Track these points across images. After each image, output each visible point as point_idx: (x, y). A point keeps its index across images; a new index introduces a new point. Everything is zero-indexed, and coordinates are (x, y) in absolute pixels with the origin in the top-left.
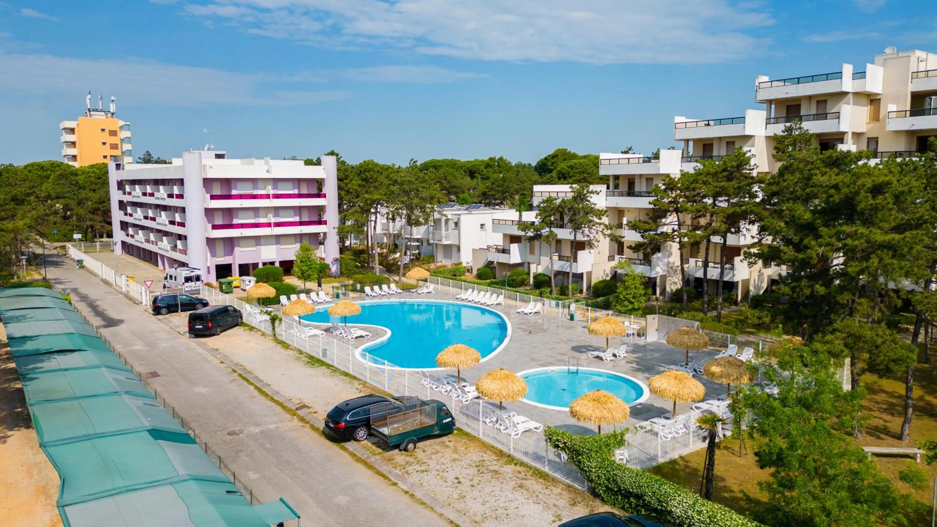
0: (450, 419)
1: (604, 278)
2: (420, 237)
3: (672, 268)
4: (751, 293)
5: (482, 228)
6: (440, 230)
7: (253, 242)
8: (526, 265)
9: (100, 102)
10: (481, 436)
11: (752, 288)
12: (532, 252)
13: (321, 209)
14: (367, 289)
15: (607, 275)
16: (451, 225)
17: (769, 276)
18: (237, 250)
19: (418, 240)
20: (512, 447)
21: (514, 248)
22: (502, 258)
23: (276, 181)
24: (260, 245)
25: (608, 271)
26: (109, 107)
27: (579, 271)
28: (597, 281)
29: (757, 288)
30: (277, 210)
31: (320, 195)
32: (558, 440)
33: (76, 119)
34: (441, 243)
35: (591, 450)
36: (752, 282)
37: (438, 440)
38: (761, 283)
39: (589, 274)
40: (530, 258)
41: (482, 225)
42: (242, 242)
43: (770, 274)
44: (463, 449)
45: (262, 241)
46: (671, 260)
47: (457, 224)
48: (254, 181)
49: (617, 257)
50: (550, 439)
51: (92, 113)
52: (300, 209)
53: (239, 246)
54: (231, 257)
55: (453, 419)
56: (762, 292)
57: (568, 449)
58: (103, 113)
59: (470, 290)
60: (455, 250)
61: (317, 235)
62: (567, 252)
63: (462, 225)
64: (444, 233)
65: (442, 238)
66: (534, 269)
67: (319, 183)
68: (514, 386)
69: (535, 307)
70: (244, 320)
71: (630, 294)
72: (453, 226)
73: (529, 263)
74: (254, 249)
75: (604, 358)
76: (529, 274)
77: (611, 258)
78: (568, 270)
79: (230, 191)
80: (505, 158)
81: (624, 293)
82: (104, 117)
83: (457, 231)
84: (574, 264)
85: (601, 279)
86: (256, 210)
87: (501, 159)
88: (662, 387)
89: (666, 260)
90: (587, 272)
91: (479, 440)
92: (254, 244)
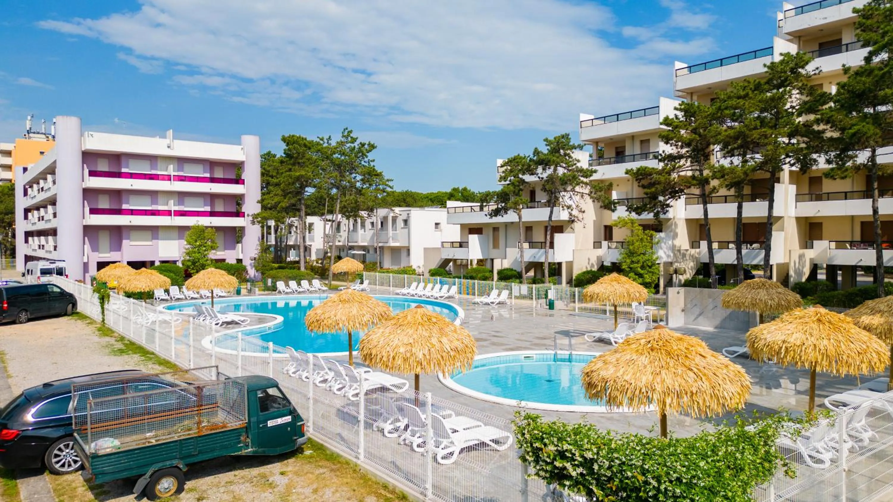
0: (288, 419)
1: (589, 269)
2: (365, 244)
3: (679, 251)
4: (792, 279)
5: (436, 228)
6: (387, 230)
7: (149, 234)
8: (489, 263)
9: (43, 126)
10: (363, 462)
11: (792, 273)
12: (496, 245)
13: (238, 199)
14: (281, 285)
15: (592, 265)
16: (400, 223)
17: (811, 260)
18: (125, 243)
19: (363, 248)
20: (429, 486)
21: (474, 239)
22: (459, 254)
23: (182, 161)
24: (157, 239)
25: (594, 260)
26: (51, 130)
27: (557, 261)
28: (580, 272)
29: (799, 273)
30: (182, 195)
31: (239, 181)
32: (562, 455)
33: (13, 142)
34: (388, 245)
35: (690, 485)
36: (792, 264)
37: (255, 471)
38: (803, 268)
39: (570, 264)
40: (494, 253)
41: (437, 224)
42: (133, 234)
43: (812, 257)
44: (308, 491)
45: (161, 233)
46: (677, 242)
47: (406, 222)
48: (152, 159)
49: (605, 244)
50: (536, 452)
51: (31, 135)
52: (213, 197)
53: (128, 238)
54: (119, 253)
55: (296, 417)
56: (804, 280)
57: (600, 485)
58: (44, 136)
59: (414, 284)
60: (404, 254)
61: (233, 229)
62: (538, 236)
63: (413, 222)
64: (391, 232)
65: (388, 239)
66: (498, 265)
67: (238, 166)
68: (444, 340)
69: (499, 295)
70: (79, 309)
71: (638, 262)
72: (402, 225)
73: (492, 260)
74: (149, 243)
75: (613, 340)
76: (492, 271)
77: (597, 245)
78: (542, 260)
79: (120, 168)
80: (468, 189)
81: (628, 261)
82: (45, 140)
83: (407, 230)
84: (551, 251)
85: (584, 270)
86: (153, 194)
87: (465, 189)
88: (792, 340)
89: (670, 242)
90: (567, 262)
91: (356, 469)
92: (150, 237)
